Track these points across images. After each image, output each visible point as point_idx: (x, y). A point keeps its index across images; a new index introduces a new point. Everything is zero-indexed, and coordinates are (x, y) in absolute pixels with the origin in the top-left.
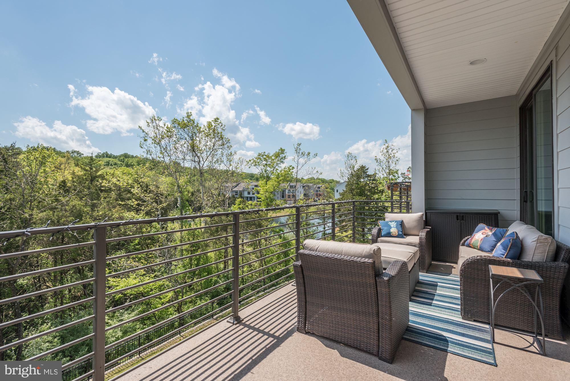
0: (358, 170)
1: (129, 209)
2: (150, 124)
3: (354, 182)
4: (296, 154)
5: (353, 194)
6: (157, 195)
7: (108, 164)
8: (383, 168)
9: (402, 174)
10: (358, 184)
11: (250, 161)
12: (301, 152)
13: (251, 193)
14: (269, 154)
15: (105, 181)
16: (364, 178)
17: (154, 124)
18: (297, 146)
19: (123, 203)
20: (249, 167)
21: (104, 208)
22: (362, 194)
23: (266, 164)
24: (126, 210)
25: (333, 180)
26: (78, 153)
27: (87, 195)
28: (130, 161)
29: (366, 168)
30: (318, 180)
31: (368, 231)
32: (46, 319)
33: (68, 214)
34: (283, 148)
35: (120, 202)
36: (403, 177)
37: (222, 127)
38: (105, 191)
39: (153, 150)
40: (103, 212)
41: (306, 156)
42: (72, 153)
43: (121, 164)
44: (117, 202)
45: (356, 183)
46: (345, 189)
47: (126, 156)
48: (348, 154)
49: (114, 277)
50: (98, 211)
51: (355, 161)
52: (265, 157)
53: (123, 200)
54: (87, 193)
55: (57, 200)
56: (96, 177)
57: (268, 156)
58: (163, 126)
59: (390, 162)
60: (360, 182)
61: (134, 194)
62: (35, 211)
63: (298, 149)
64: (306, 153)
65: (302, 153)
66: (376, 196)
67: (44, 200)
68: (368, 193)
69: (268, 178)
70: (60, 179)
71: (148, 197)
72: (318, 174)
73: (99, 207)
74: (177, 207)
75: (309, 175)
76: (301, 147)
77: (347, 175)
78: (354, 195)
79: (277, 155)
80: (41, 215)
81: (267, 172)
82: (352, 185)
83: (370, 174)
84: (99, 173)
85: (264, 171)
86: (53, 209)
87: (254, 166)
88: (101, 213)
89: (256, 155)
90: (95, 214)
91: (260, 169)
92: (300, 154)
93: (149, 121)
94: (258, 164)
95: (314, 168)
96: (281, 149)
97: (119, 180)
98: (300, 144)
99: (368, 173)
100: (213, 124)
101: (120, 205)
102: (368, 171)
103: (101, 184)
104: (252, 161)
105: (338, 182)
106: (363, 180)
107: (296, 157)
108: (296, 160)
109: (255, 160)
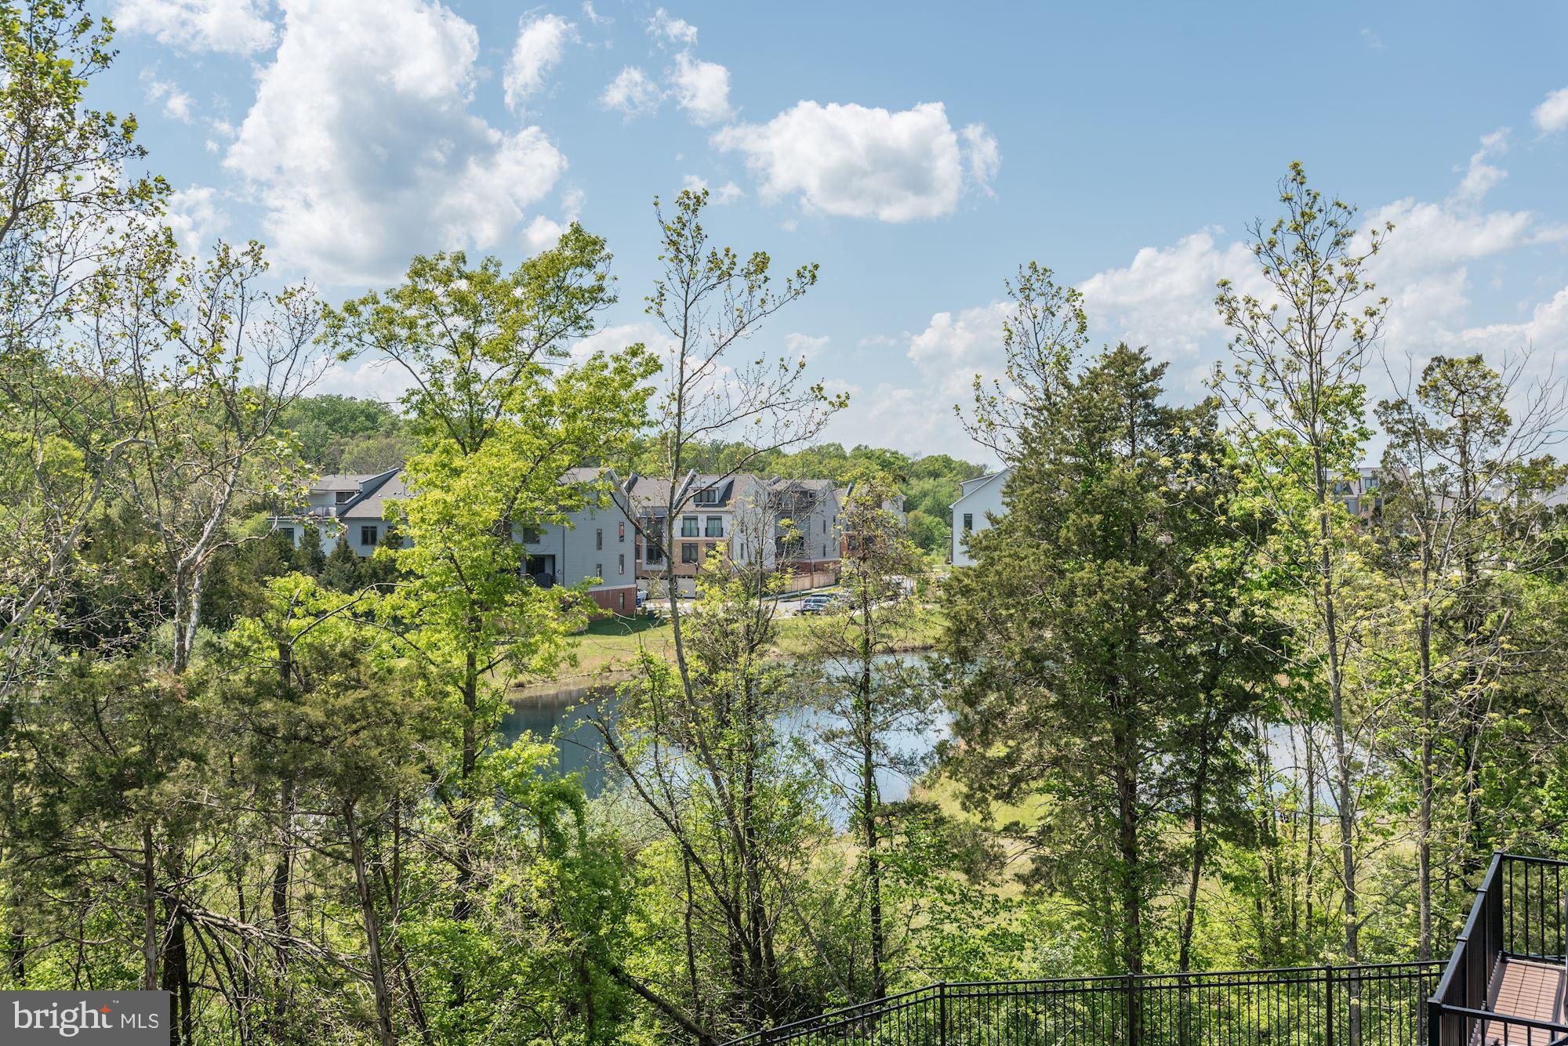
0: (1093, 381)
3: (1067, 459)
4: (672, 266)
5: (1055, 542)
8: (1270, 365)
9: (1384, 404)
10: (1089, 472)
11: (351, 309)
12: (704, 252)
14: (492, 270)
16: (1131, 434)
18: (679, 211)
20: (339, 350)
22: (1121, 546)
23: (469, 338)
25: (947, 462)
29: (1148, 367)
31: (1160, 796)
34: (591, 231)
36: (1390, 430)
41: (739, 283)
45: (1077, 468)
46: (1001, 512)
48: (1027, 272)
51: (1074, 325)
52: (463, 285)
57: (483, 282)
59: (1323, 321)
60: (1108, 458)
63: (686, 232)
64: (742, 263)
65: (715, 261)
66: (1218, 557)
68: (1163, 539)
72: (824, 406)
75: (757, 416)
76: (703, 217)
77: (1018, 419)
78: (1064, 552)
79: (546, 276)
81: (474, 387)
82: (1047, 480)
83: (1174, 407)
85: (449, 378)
87: (381, 344)
91: (421, 368)
92: (702, 265)
94: (404, 333)
95: (793, 368)
96: (577, 230)
98: (698, 200)
99: (1158, 402)
102: (1161, 383)
104: (366, 315)
105: (974, 474)
106: (1126, 451)
107: (675, 287)
108: (673, 306)
109: (385, 301)
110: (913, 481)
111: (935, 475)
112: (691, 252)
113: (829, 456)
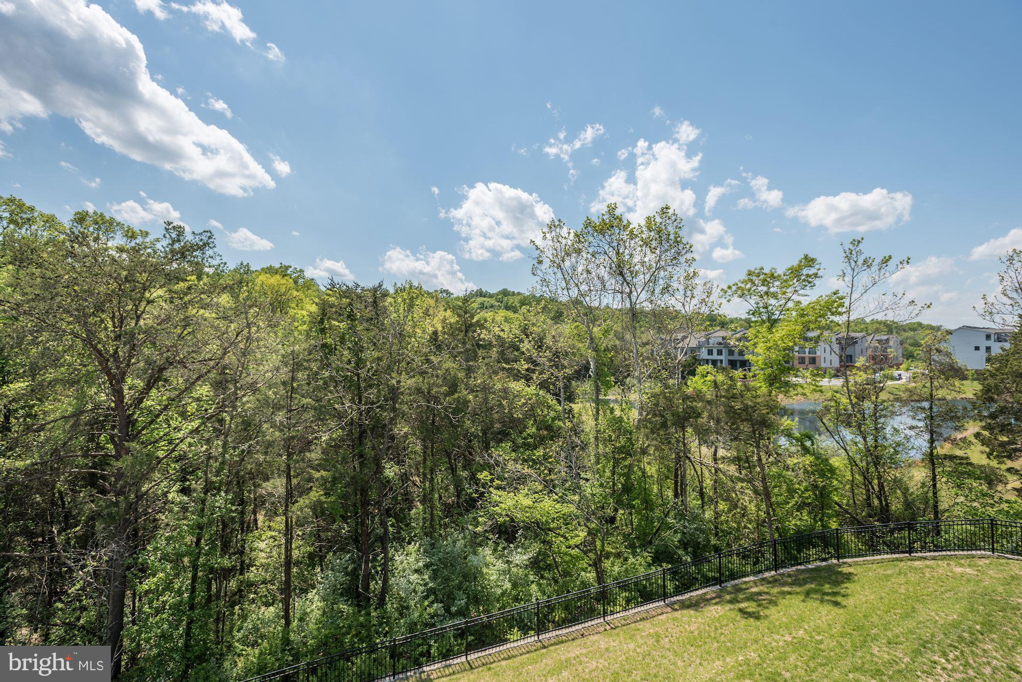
1: (517, 376)
2: (548, 235)
4: (847, 264)
6: (556, 354)
7: (482, 307)
11: (729, 288)
12: (861, 259)
13: (715, 352)
14: (774, 271)
15: (484, 331)
17: (553, 233)
18: (851, 246)
19: (507, 367)
21: (484, 374)
23: (767, 293)
24: (511, 378)
26: (447, 292)
27: (462, 352)
28: (510, 300)
30: (875, 326)
32: (415, 536)
33: (440, 381)
34: (811, 256)
35: (504, 365)
37: (675, 223)
38: (484, 347)
39: (551, 277)
40: (482, 380)
41: (876, 268)
42: (441, 292)
43: (499, 306)
44: (499, 365)
47: (505, 293)
49: (498, 488)
50: (475, 378)
52: (763, 277)
53: (507, 361)
54: (462, 350)
55: (428, 361)
56: (471, 325)
57: (771, 276)
58: (567, 236)
61: (523, 353)
62: (404, 376)
63: (853, 252)
64: (878, 261)
65: (865, 261)
67: (413, 360)
69: (773, 323)
70: (431, 330)
71: (544, 359)
73: (477, 373)
74: (590, 376)
76: (861, 246)
79: (795, 272)
80: (409, 382)
81: (770, 308)
84: (474, 320)
86: (423, 373)
87: (740, 297)
88: (479, 381)
89: (743, 276)
90: (471, 382)
91: (752, 302)
92: (860, 262)
93: (546, 230)
94: (747, 293)
96: (807, 256)
97: (503, 330)
98: (859, 242)
100: (658, 220)
101: (504, 368)
103: (479, 335)
104: (734, 288)
107: (849, 271)
108: (848, 278)
109: (740, 285)
110: (902, 333)
111: (914, 330)
112: (855, 259)
113: (861, 324)
